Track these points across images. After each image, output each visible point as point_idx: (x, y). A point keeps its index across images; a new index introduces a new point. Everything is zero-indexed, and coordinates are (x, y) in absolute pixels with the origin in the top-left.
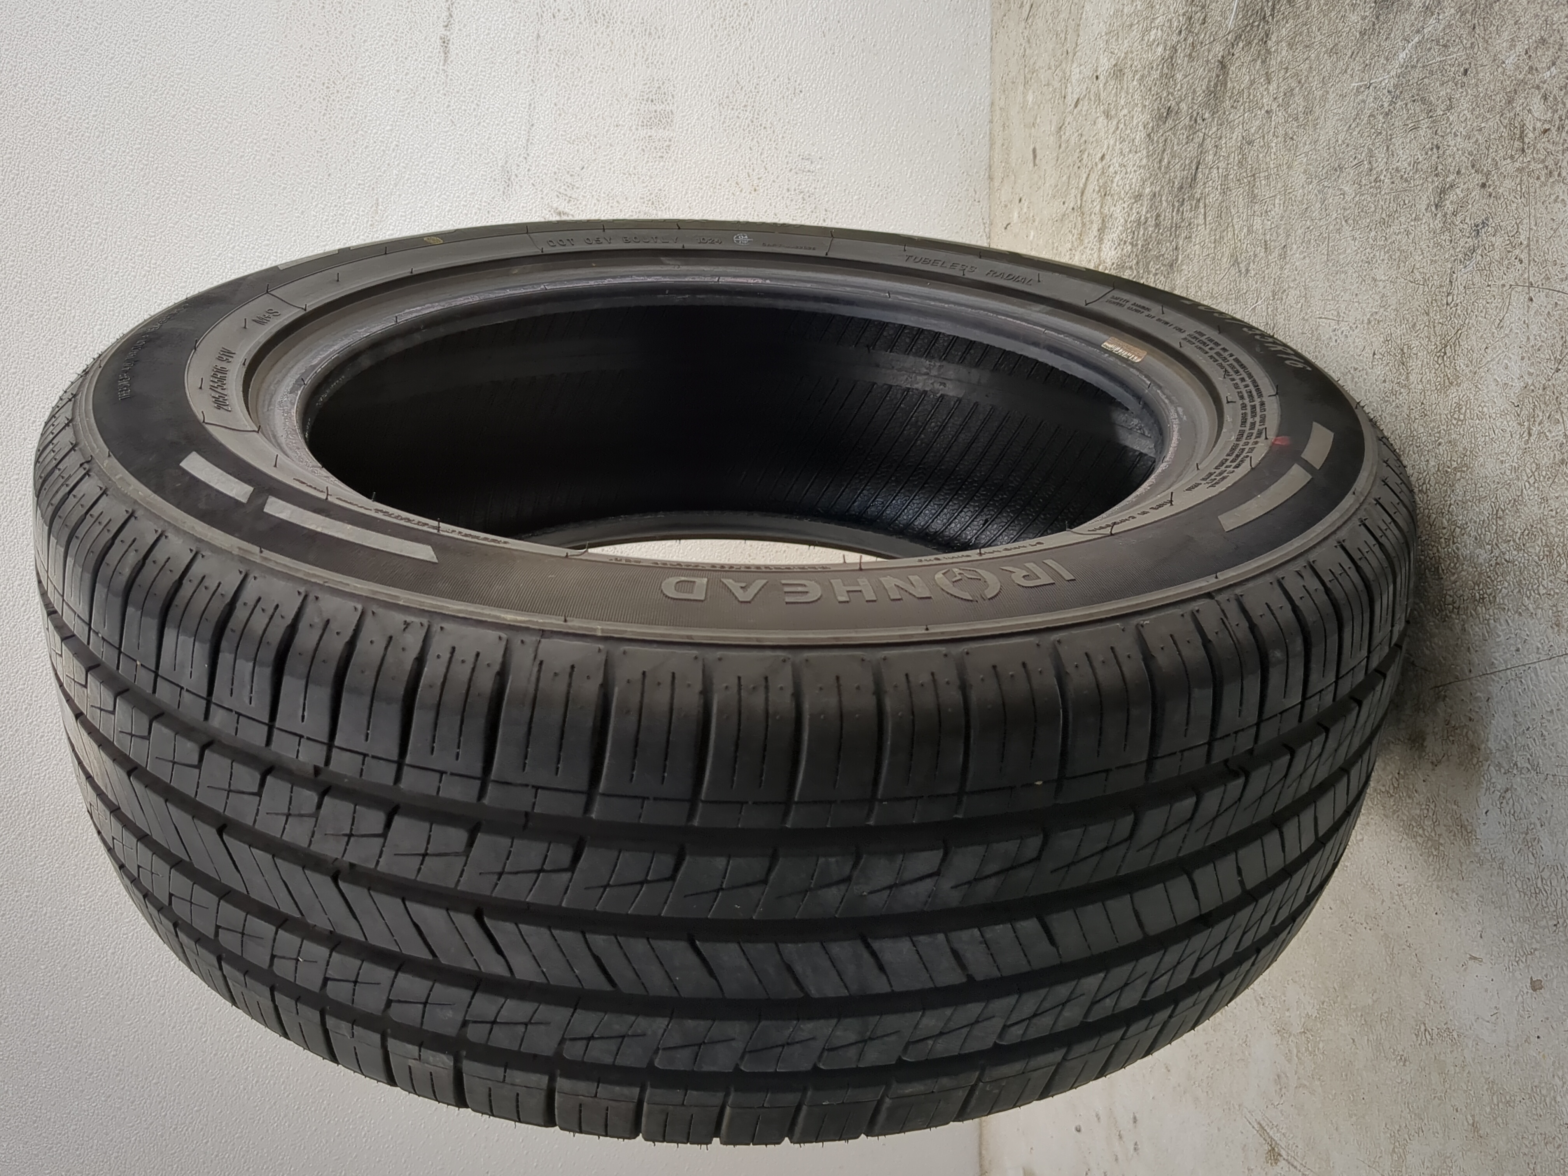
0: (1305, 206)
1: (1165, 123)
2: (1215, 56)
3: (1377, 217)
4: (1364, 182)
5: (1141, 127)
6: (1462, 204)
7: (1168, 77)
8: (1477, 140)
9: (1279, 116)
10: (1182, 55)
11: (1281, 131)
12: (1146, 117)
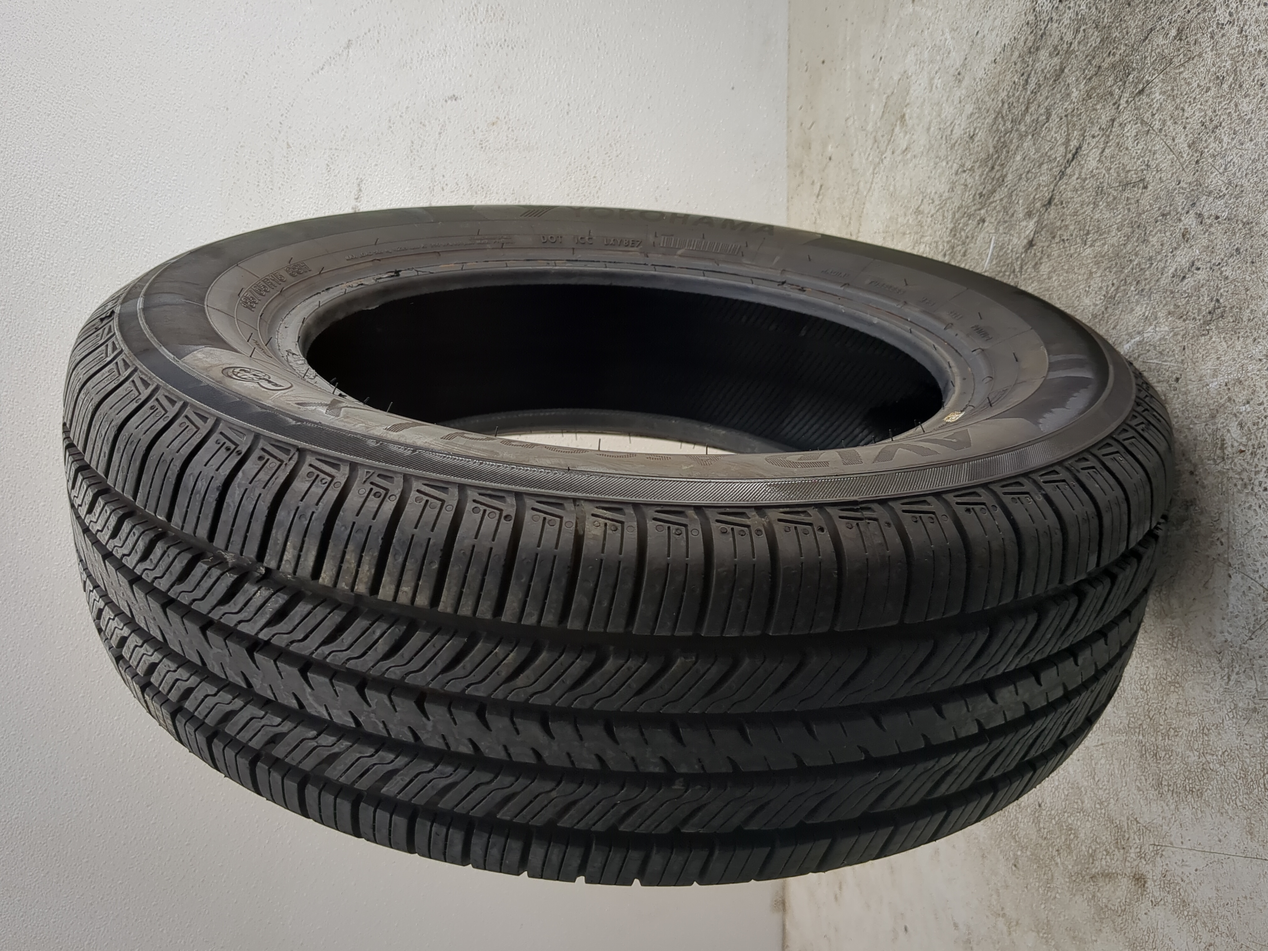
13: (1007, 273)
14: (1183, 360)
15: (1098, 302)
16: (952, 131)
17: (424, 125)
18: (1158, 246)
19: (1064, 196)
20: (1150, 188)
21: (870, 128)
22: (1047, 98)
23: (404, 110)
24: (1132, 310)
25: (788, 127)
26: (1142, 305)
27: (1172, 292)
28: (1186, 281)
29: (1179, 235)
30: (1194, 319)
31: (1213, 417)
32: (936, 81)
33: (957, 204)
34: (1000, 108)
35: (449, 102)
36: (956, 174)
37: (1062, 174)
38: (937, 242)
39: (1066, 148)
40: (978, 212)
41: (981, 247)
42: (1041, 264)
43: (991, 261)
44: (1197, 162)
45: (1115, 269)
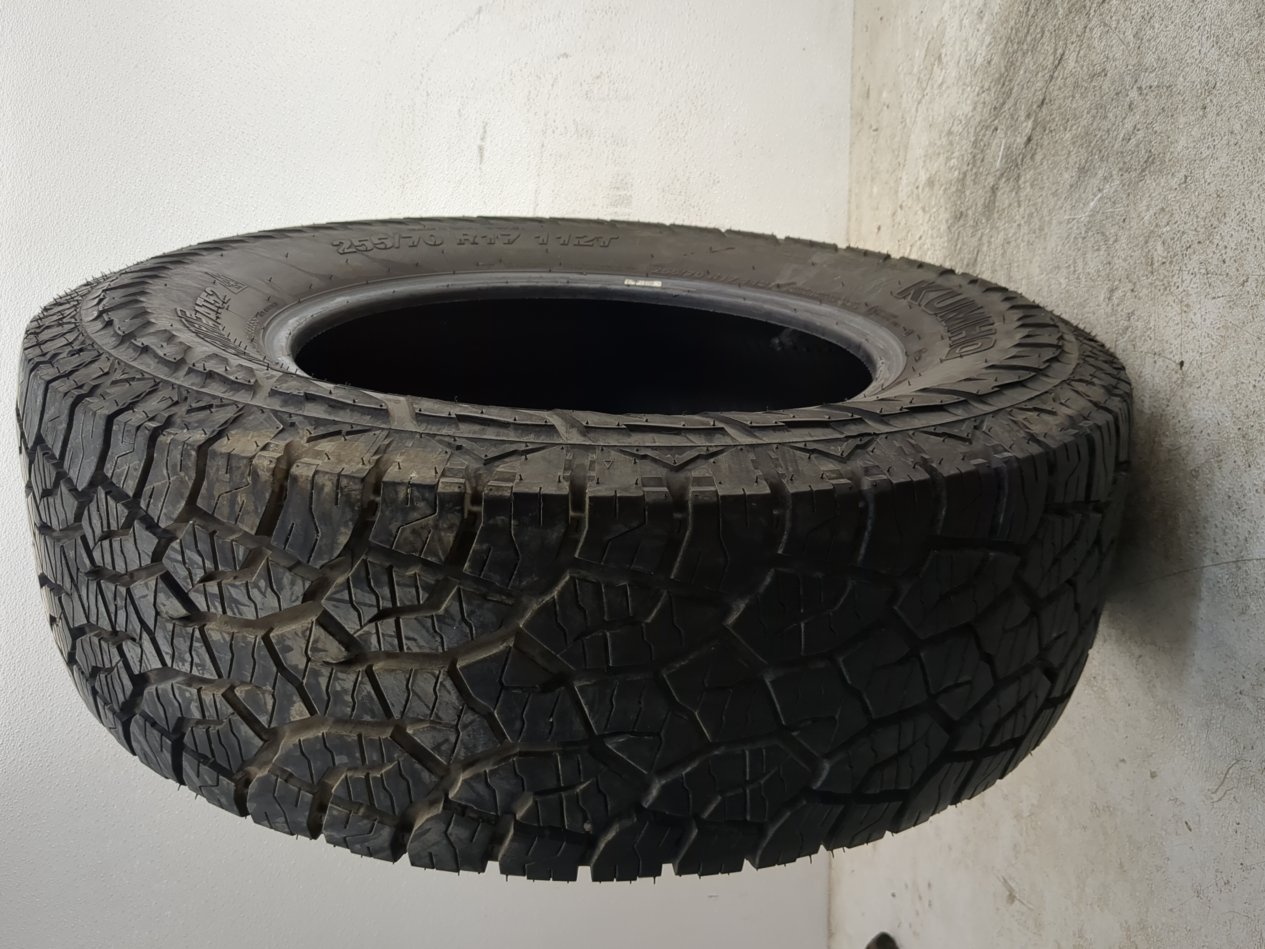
0: (1039, 288)
1: (959, 221)
2: (989, 184)
3: (1078, 301)
4: (1071, 278)
5: (944, 221)
6: (1122, 300)
7: (961, 192)
8: (1129, 263)
9: (1025, 229)
10: (969, 179)
11: (1026, 239)
12: (947, 215)
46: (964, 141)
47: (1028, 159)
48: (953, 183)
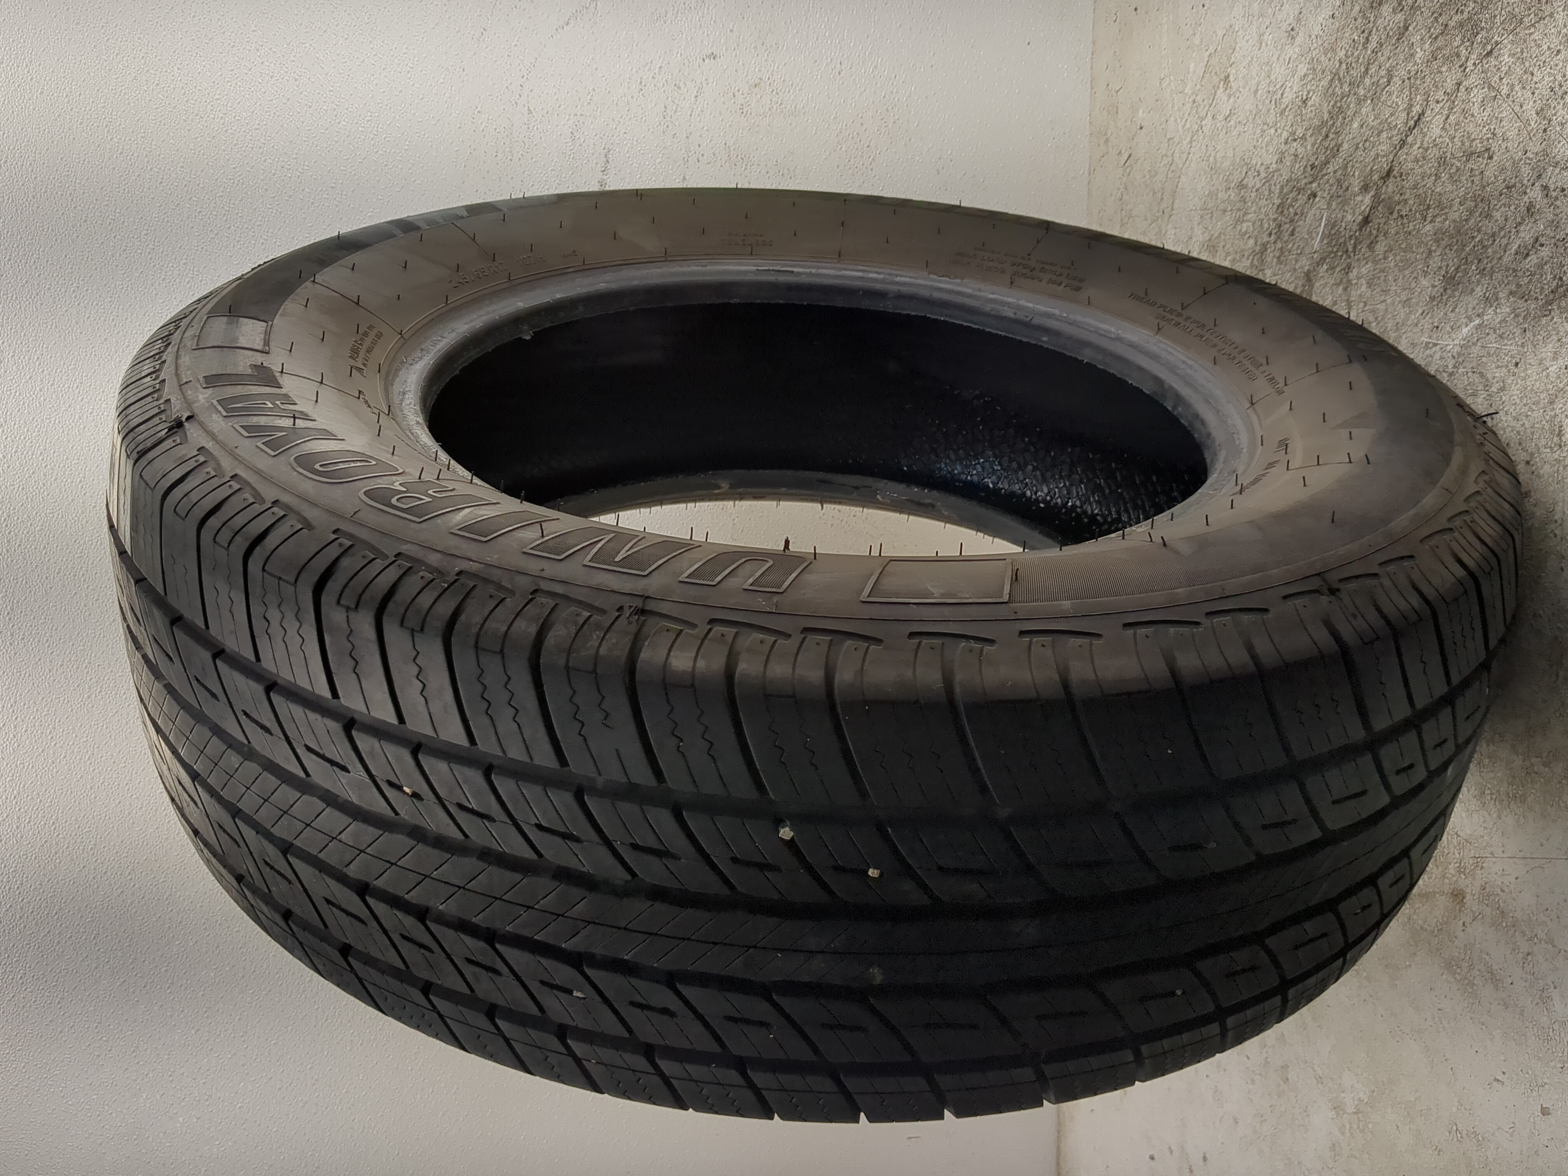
2: (1301, 267)
8: (1524, 424)
10: (1272, 254)
13: (1340, 254)
14: (1523, 343)
15: (1436, 283)
16: (1282, 94)
17: (679, 88)
18: (1501, 221)
19: (1404, 167)
20: (1495, 158)
21: (1188, 90)
22: (1389, 59)
23: (656, 71)
24: (1473, 290)
25: (1092, 88)
26: (1483, 285)
27: (1515, 271)
28: (1529, 258)
29: (1523, 209)
30: (1536, 299)
31: (1552, 403)
32: (1266, 37)
33: (1285, 177)
34: (1338, 70)
35: (707, 61)
36: (1286, 143)
37: (1403, 143)
38: (1262, 220)
39: (1408, 114)
40: (1309, 186)
41: (1311, 225)
42: (1377, 242)
43: (1322, 240)
44: (1545, 130)
45: (1456, 247)
46: (1263, 202)
47: (1363, 247)
48: (1246, 254)
